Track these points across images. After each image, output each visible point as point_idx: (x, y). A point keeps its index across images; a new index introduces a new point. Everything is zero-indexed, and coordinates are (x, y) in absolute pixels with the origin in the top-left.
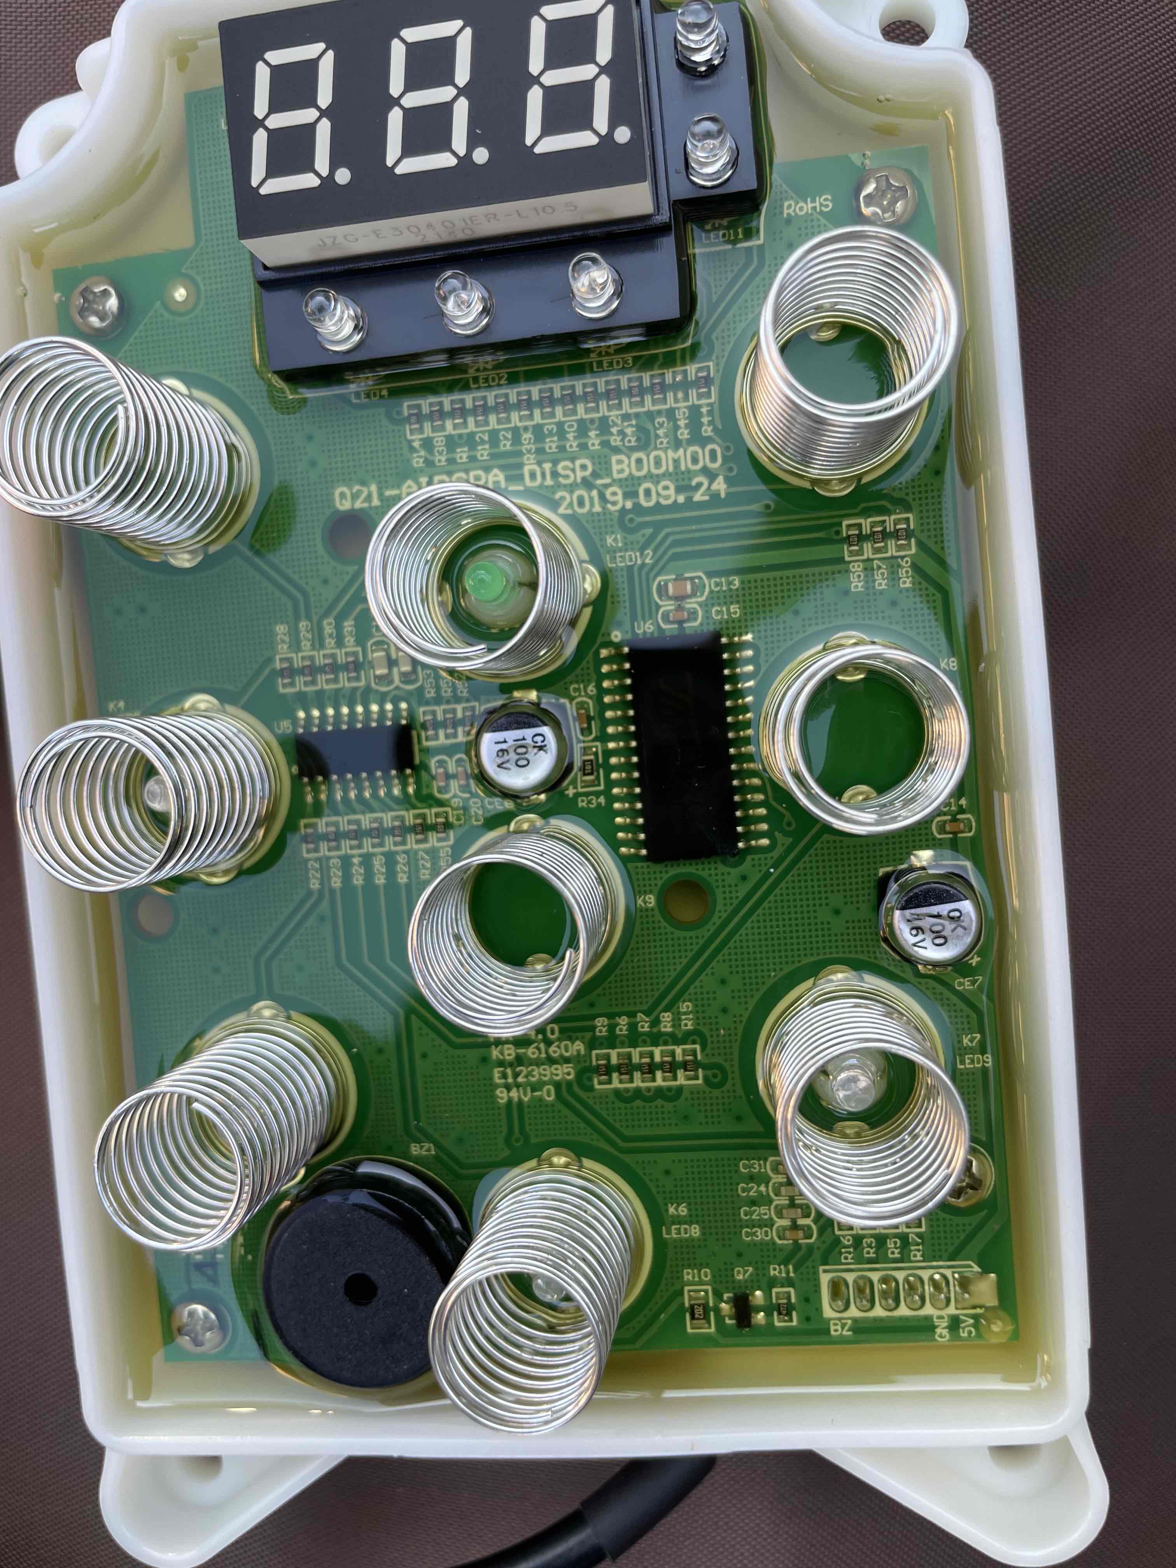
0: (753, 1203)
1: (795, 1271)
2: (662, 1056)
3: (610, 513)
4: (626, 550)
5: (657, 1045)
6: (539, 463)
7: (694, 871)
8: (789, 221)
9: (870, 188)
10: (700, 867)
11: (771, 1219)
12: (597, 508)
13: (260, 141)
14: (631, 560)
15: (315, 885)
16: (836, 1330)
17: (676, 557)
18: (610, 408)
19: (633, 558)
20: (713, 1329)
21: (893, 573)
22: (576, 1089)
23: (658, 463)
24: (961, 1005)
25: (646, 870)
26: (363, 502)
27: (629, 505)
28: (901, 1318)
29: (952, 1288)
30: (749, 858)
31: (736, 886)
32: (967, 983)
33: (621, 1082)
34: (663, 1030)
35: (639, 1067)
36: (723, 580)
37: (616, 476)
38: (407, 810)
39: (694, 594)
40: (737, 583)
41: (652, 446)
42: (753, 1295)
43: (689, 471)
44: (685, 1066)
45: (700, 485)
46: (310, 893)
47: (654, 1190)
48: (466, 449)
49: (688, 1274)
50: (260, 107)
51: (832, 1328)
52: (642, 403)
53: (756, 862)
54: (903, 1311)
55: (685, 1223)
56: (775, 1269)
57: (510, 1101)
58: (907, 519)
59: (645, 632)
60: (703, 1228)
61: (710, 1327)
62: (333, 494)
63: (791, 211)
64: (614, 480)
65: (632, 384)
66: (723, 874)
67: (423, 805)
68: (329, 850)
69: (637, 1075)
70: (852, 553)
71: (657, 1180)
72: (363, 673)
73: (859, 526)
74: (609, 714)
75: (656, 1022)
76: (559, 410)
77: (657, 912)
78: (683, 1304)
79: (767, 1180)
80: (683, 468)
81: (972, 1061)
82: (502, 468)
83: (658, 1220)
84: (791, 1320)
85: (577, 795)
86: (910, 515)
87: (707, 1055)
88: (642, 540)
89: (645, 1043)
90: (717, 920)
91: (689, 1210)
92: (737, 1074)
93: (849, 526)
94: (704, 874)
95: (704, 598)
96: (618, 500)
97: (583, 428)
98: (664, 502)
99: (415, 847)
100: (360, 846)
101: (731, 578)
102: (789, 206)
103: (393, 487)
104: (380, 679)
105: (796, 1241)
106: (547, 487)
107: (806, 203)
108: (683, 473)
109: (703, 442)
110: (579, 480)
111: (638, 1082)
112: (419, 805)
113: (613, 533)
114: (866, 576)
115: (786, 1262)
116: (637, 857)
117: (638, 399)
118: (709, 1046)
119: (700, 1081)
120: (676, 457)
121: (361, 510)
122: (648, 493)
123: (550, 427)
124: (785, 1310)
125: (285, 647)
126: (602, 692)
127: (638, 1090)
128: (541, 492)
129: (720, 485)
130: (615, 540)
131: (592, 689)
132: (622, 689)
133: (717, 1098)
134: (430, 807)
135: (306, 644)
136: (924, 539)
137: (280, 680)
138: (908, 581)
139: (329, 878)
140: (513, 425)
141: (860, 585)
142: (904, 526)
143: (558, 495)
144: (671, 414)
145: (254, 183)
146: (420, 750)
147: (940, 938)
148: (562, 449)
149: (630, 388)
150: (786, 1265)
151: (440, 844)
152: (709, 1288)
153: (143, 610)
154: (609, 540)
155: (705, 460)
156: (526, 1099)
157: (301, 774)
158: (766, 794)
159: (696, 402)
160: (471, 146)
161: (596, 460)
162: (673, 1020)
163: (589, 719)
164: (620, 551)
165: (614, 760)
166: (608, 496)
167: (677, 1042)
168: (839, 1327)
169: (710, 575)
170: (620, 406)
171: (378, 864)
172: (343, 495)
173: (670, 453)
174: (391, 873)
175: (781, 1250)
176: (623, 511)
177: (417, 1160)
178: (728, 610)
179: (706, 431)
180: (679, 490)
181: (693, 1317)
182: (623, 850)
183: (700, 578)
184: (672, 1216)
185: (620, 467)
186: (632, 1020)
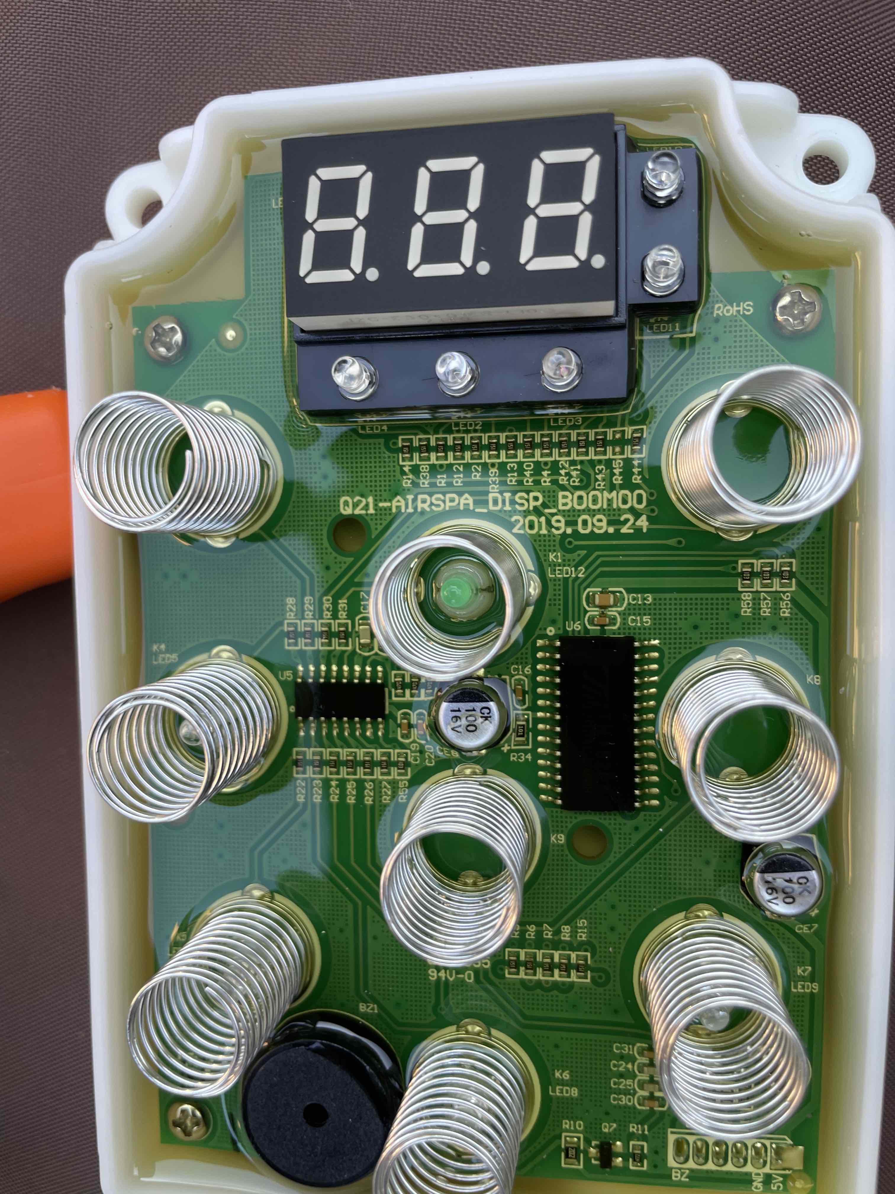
0: (621, 1076)
1: (649, 1131)
2: (560, 959)
3: (554, 536)
4: (564, 566)
5: (557, 950)
6: (501, 493)
7: (598, 820)
8: (717, 320)
9: (785, 300)
10: (603, 817)
11: (634, 1089)
12: (544, 531)
13: (308, 240)
14: (567, 574)
15: (301, 799)
16: (676, 1177)
17: (603, 574)
18: (560, 455)
19: (569, 572)
20: (581, 1167)
21: (775, 604)
22: (491, 976)
23: (595, 501)
24: (798, 943)
25: (559, 815)
26: (362, 509)
27: (569, 531)
28: (727, 1173)
29: (769, 1154)
30: (642, 814)
31: (630, 834)
32: (805, 928)
33: (526, 974)
34: (563, 938)
35: (542, 965)
36: (639, 595)
37: (561, 507)
38: (376, 748)
39: (615, 605)
40: (650, 599)
41: (592, 487)
42: (615, 1144)
43: (619, 509)
44: (578, 968)
45: (627, 520)
46: (296, 804)
47: (545, 1058)
48: (445, 476)
49: (566, 1123)
50: (311, 214)
51: (674, 1174)
52: (587, 453)
53: (648, 818)
54: (729, 1167)
55: (567, 1085)
56: (633, 1127)
57: (439, 978)
58: (791, 563)
59: (573, 630)
60: (580, 1091)
61: (579, 1164)
62: (339, 501)
63: (720, 312)
64: (559, 511)
65: (580, 438)
66: (620, 824)
67: (389, 746)
68: (314, 773)
69: (539, 971)
70: (744, 586)
71: (548, 1051)
72: (350, 640)
73: (752, 565)
74: (540, 690)
75: (558, 932)
76: (520, 453)
77: (565, 847)
78: (560, 1145)
79: (633, 1060)
80: (615, 506)
81: (803, 987)
82: (471, 494)
83: (546, 1081)
84: (642, 1166)
85: (510, 751)
86: (793, 560)
87: (595, 961)
88: (578, 559)
89: (547, 947)
90: (612, 858)
91: (571, 1076)
92: (618, 978)
93: (744, 564)
94: (606, 823)
95: (623, 608)
96: (561, 526)
97: (538, 468)
98: (597, 531)
99: (380, 777)
100: (338, 773)
101: (646, 595)
102: (719, 308)
103: (385, 501)
104: (363, 646)
105: (652, 1109)
106: (505, 511)
107: (732, 307)
108: (614, 510)
109: (633, 487)
110: (531, 508)
111: (540, 975)
112: (386, 746)
113: (554, 551)
114: (754, 604)
115: (642, 1123)
116: (553, 804)
117: (584, 450)
118: (598, 954)
119: (588, 980)
120: (610, 497)
121: (360, 515)
122: (585, 523)
123: (512, 465)
124: (639, 1158)
125: (292, 614)
126: (537, 672)
127: (539, 982)
128: (500, 514)
129: (643, 523)
130: (556, 557)
131: (528, 670)
132: (552, 673)
133: (600, 994)
134: (394, 748)
135: (309, 614)
136: (803, 581)
137: (286, 639)
138: (787, 611)
139: (312, 795)
140: (483, 461)
141: (749, 610)
142: (788, 569)
143: (513, 519)
144: (609, 463)
145: (302, 273)
146: (390, 704)
147: (789, 897)
148: (520, 483)
149: (579, 441)
150: (642, 1125)
151: (399, 778)
152: (581, 1136)
153: (184, 576)
154: (551, 557)
155: (632, 501)
156: (451, 979)
157: (298, 713)
158: (659, 765)
159: (630, 456)
160: (476, 259)
161: (547, 494)
162: (571, 932)
163: (524, 693)
164: (559, 566)
165: (541, 726)
166: (554, 523)
167: (573, 949)
168: (679, 1175)
169: (629, 591)
170: (569, 454)
171: (350, 787)
172: (346, 503)
173: (606, 494)
174: (360, 797)
175: (639, 1113)
176: (564, 535)
177: (364, 1016)
178: (641, 619)
179: (636, 479)
180: (610, 523)
181: (567, 1156)
182: (543, 797)
183: (620, 592)
184: (558, 1079)
185: (564, 501)
186: (539, 928)
